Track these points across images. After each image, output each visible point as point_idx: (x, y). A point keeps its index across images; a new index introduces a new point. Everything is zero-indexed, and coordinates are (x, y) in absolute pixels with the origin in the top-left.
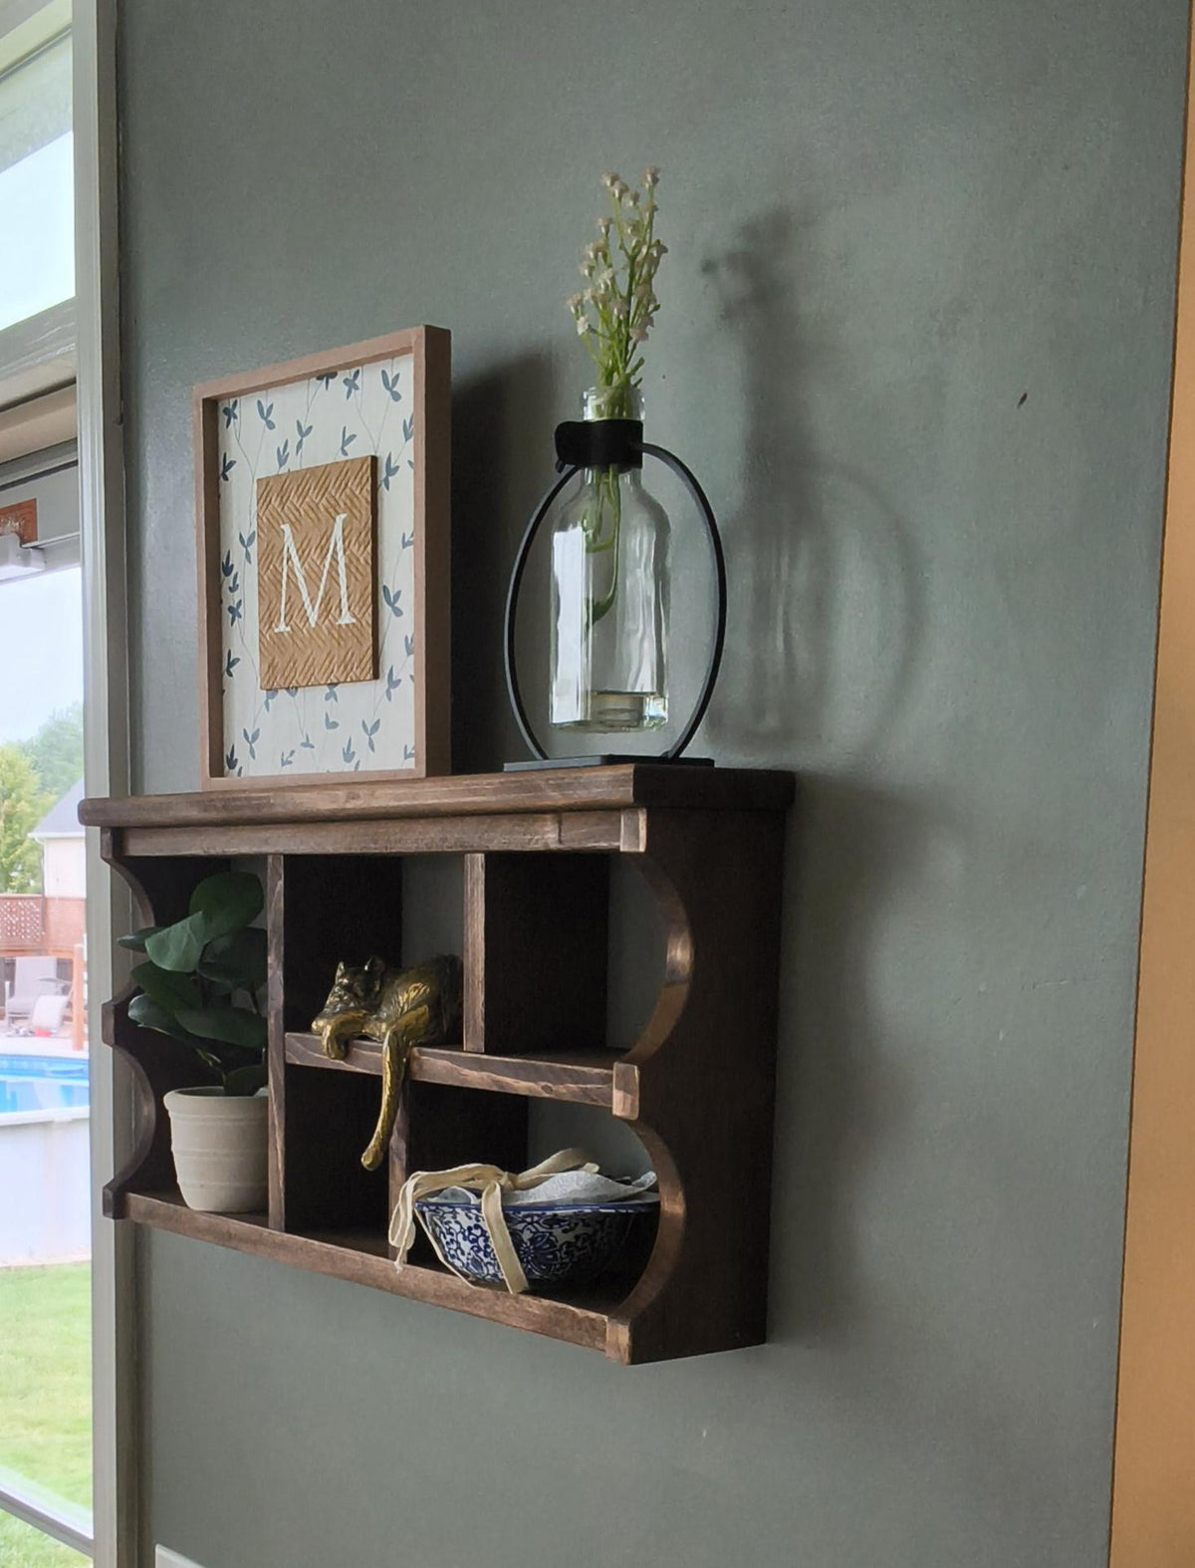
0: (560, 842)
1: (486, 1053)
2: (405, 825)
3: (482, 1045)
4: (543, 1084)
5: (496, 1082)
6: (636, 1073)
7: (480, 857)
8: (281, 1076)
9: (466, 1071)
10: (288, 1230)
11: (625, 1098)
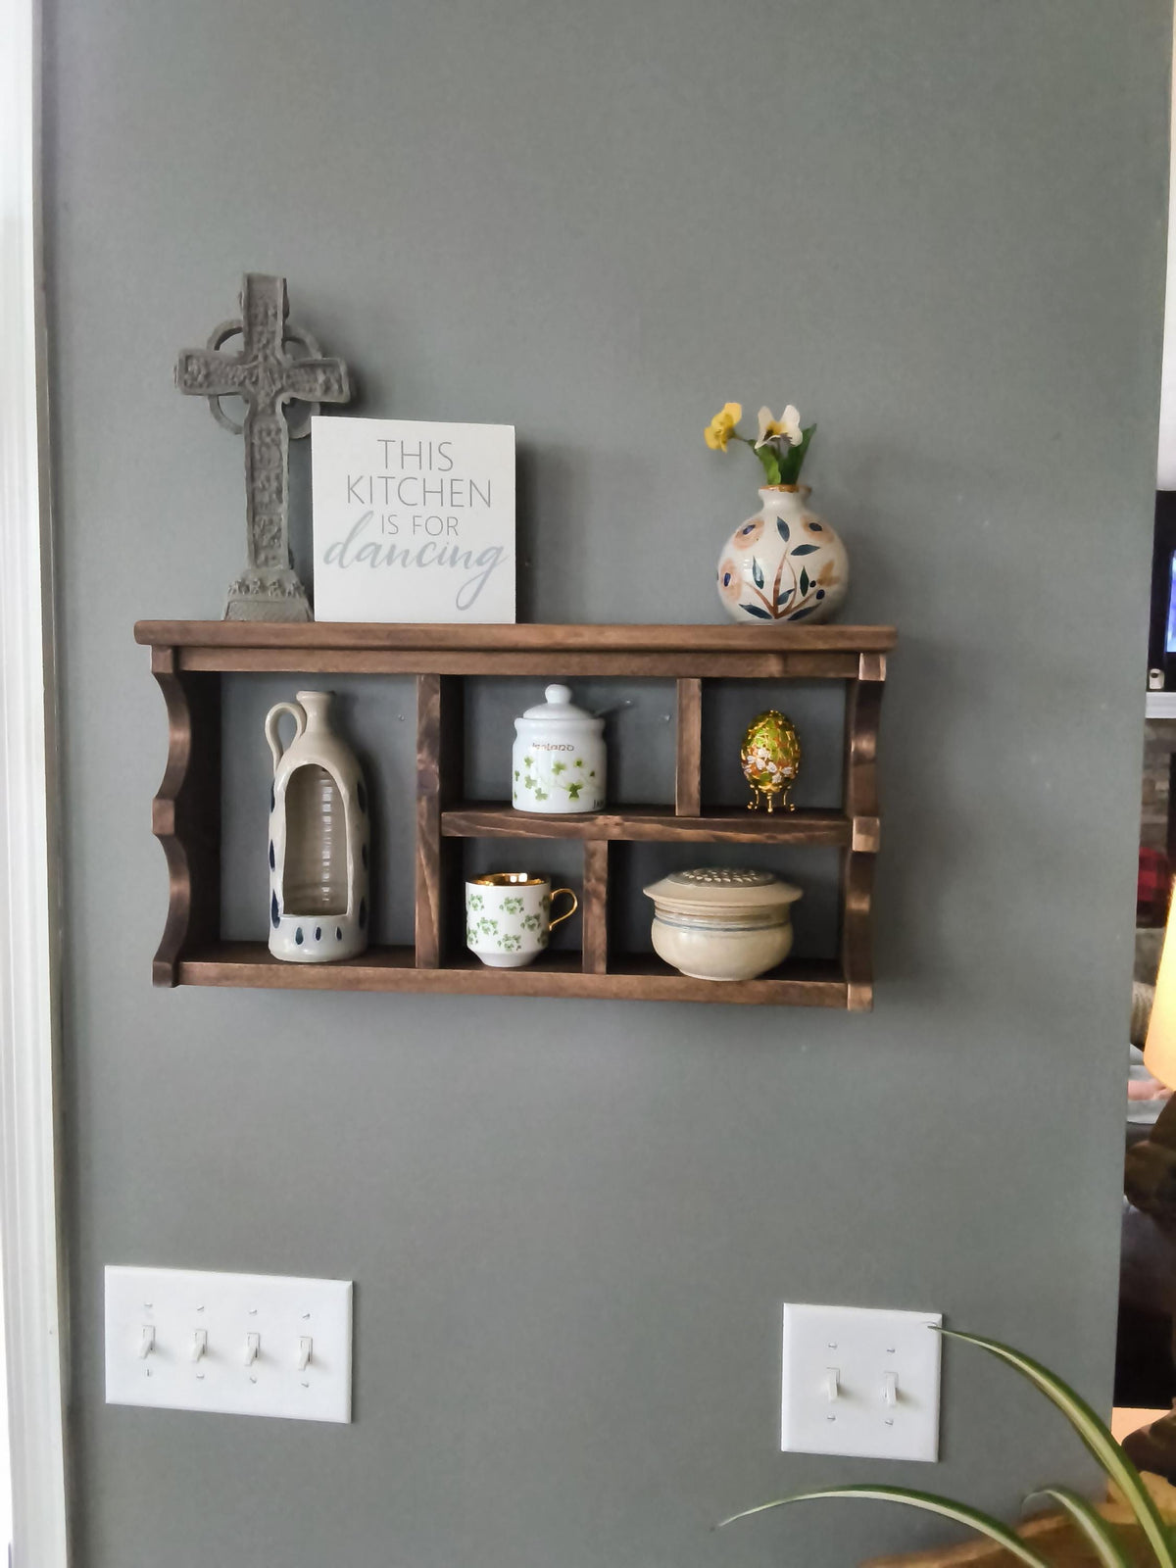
0: (785, 672)
1: (702, 816)
2: (606, 657)
3: (697, 811)
4: (767, 834)
5: (715, 837)
6: (878, 822)
7: (696, 682)
8: (436, 847)
9: (679, 830)
10: (442, 966)
11: (866, 841)
